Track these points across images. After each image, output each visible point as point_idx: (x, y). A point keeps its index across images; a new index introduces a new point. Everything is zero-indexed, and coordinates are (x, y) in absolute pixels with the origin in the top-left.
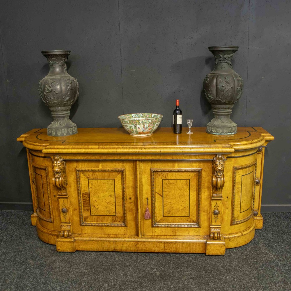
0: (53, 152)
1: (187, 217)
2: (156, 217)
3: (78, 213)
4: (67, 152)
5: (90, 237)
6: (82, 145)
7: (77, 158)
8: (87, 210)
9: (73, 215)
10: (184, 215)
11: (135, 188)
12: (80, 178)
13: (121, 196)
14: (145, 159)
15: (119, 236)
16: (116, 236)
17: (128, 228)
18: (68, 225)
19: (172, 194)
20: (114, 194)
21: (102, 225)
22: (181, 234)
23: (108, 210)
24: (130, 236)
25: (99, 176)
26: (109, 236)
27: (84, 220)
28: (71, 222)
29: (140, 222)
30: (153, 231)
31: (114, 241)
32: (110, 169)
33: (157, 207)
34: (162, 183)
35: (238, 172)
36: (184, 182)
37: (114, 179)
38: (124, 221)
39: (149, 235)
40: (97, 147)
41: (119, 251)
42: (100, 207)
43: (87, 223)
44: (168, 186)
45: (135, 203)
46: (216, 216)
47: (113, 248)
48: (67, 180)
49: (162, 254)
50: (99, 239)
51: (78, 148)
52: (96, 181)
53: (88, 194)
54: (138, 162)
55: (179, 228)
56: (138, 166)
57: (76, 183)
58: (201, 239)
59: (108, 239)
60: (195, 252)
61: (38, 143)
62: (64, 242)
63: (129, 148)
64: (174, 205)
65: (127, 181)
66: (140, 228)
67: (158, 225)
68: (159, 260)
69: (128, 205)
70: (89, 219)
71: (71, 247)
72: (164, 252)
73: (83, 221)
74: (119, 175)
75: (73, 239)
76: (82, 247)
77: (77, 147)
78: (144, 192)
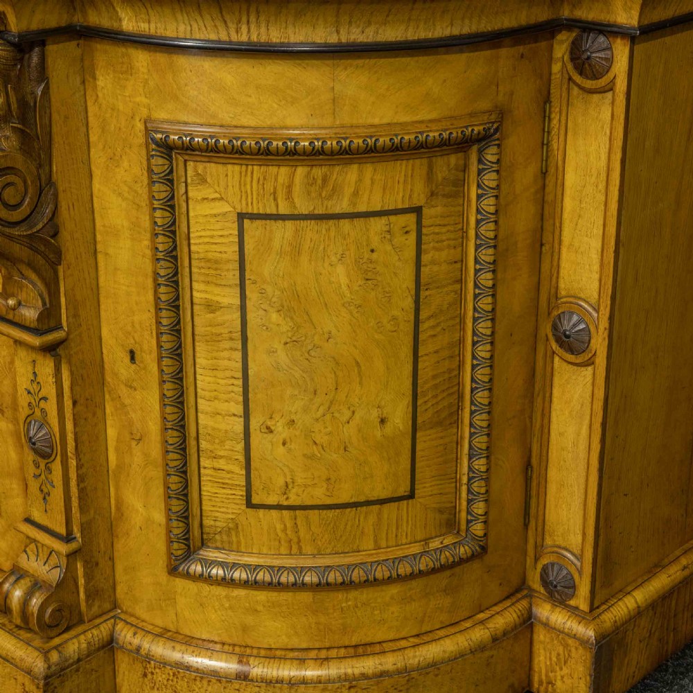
35: (203, 180)
46: (42, 463)
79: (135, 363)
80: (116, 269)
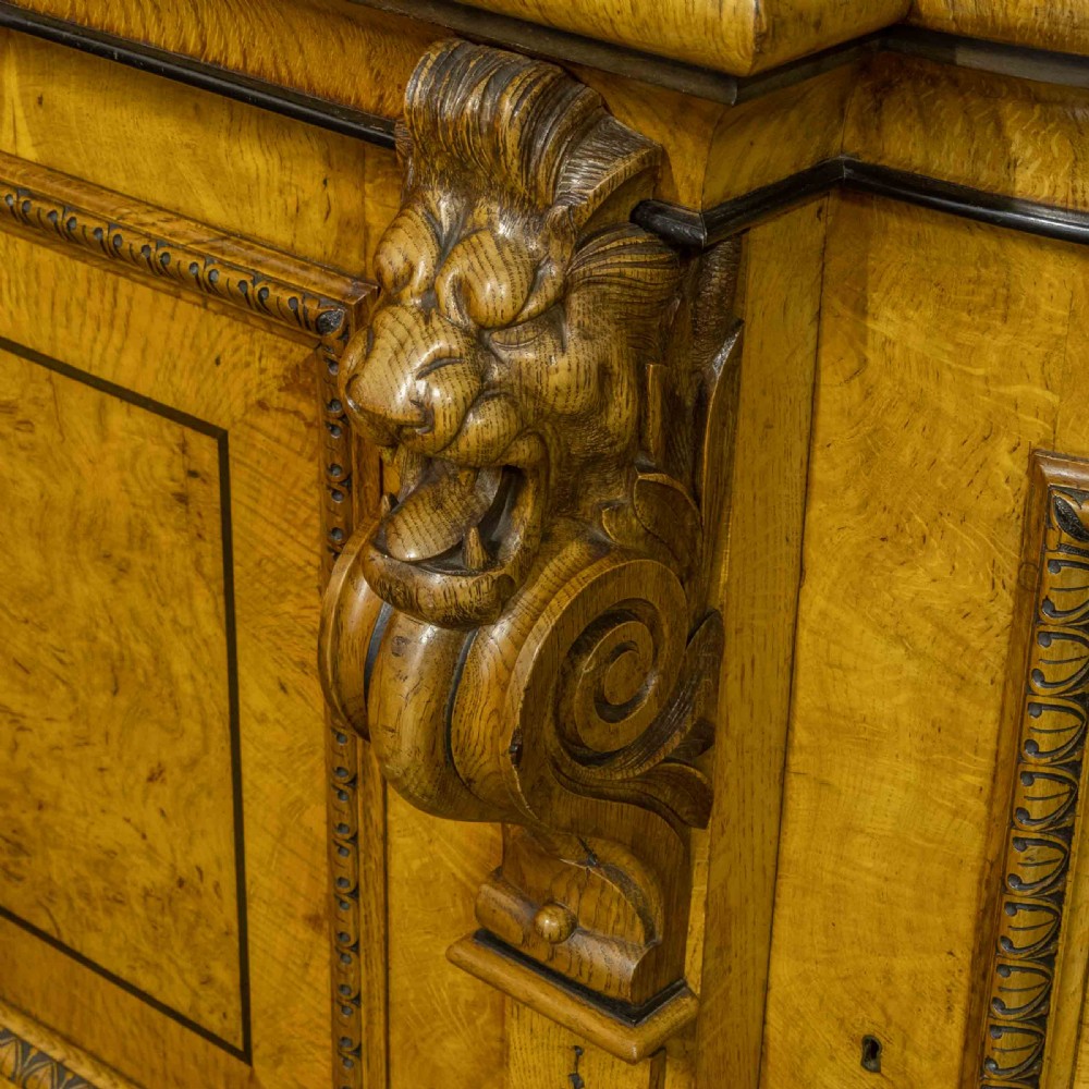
1: (221, 1054)
36: (152, 450)
79: (877, 1070)
80: (849, 830)
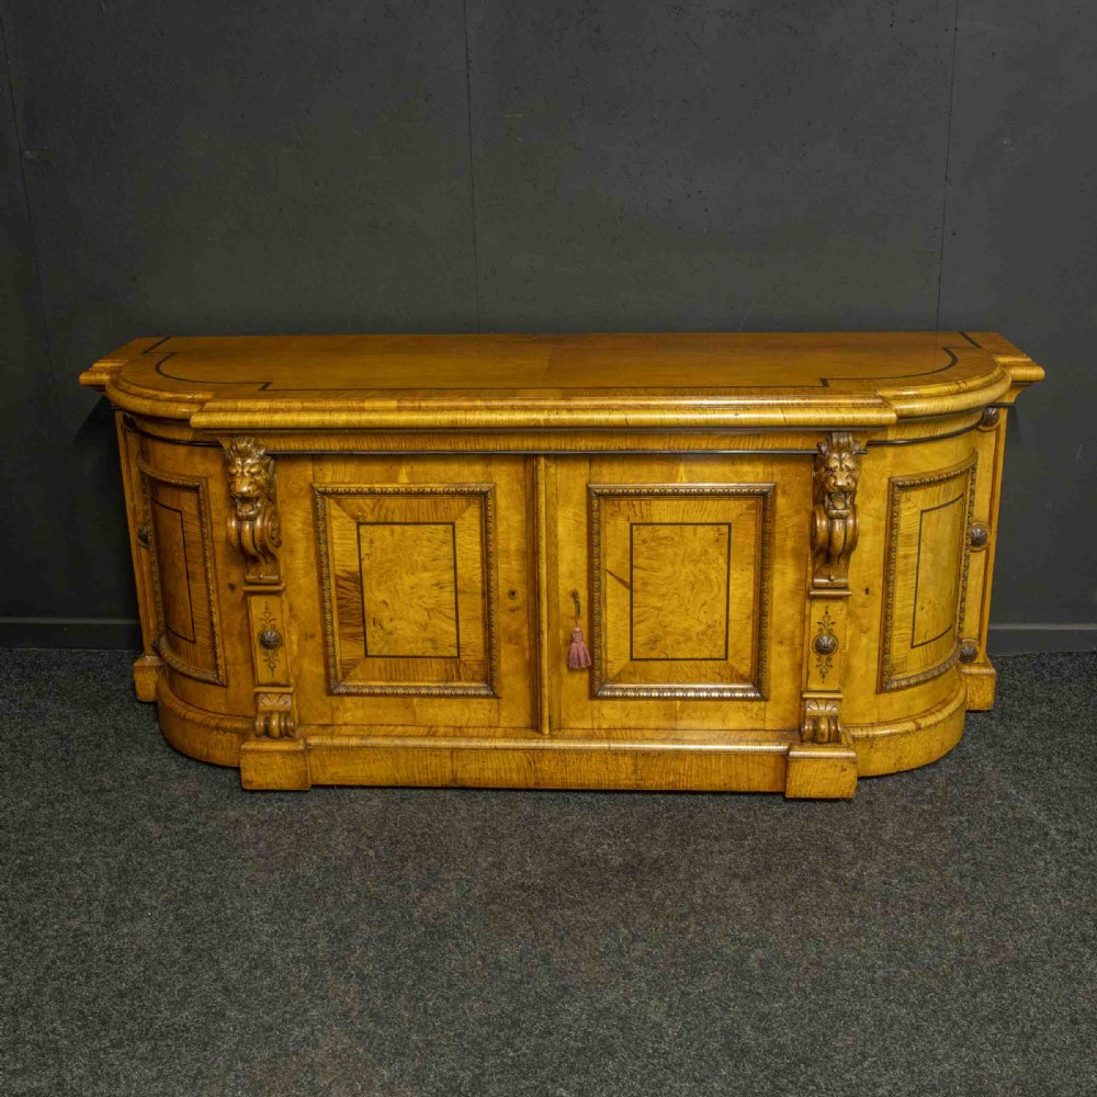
0: (230, 422)
1: (718, 662)
2: (607, 662)
3: (320, 649)
4: (283, 424)
5: (362, 737)
6: (338, 395)
7: (317, 447)
8: (353, 636)
9: (301, 655)
10: (706, 654)
11: (531, 554)
12: (328, 519)
13: (479, 585)
14: (569, 447)
15: (470, 730)
16: (459, 731)
17: (502, 702)
18: (283, 694)
19: (666, 579)
20: (453, 580)
21: (406, 691)
22: (696, 724)
23: (430, 636)
24: (511, 731)
25: (397, 511)
26: (432, 733)
27: (340, 675)
28: (292, 681)
29: (546, 682)
30: (596, 712)
31: (453, 750)
32: (440, 488)
33: (610, 626)
34: (629, 535)
35: (908, 500)
36: (709, 533)
37: (453, 524)
38: (489, 676)
39: (580, 727)
40: (393, 404)
41: (469, 784)
42: (402, 624)
43: (351, 684)
44: (652, 549)
45: (528, 610)
46: (824, 657)
47: (448, 775)
48: (279, 528)
49: (627, 796)
50: (398, 742)
51: (323, 411)
52: (385, 531)
53: (357, 579)
54: (542, 460)
55: (687, 703)
56: (541, 474)
57: (311, 536)
58: (768, 741)
59: (428, 743)
60: (744, 787)
61: (170, 391)
62: (269, 753)
63: (513, 409)
64: (671, 617)
65: (501, 529)
66: (546, 703)
67: (612, 689)
68: (618, 816)
69: (502, 619)
70: (358, 670)
71: (294, 771)
72: (635, 788)
73: (336, 677)
74: (470, 509)
75: (301, 742)
76: (335, 772)
77: (318, 405)
78: (563, 568)
79: (868, 594)
